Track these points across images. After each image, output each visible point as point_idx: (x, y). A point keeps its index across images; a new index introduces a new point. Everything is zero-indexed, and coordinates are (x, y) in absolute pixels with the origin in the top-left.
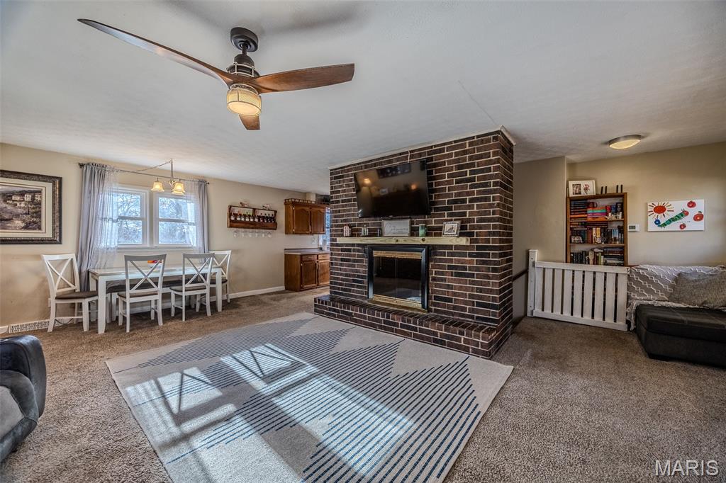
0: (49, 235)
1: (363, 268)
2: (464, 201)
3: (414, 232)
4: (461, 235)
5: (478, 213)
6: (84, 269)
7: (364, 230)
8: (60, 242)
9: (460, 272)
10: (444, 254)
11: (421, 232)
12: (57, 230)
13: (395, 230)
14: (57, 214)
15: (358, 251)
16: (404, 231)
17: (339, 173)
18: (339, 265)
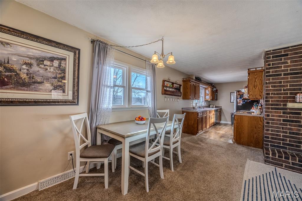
0: (70, 98)
6: (94, 126)
8: (78, 104)
12: (76, 94)
14: (76, 80)
17: (281, 52)
18: (279, 125)
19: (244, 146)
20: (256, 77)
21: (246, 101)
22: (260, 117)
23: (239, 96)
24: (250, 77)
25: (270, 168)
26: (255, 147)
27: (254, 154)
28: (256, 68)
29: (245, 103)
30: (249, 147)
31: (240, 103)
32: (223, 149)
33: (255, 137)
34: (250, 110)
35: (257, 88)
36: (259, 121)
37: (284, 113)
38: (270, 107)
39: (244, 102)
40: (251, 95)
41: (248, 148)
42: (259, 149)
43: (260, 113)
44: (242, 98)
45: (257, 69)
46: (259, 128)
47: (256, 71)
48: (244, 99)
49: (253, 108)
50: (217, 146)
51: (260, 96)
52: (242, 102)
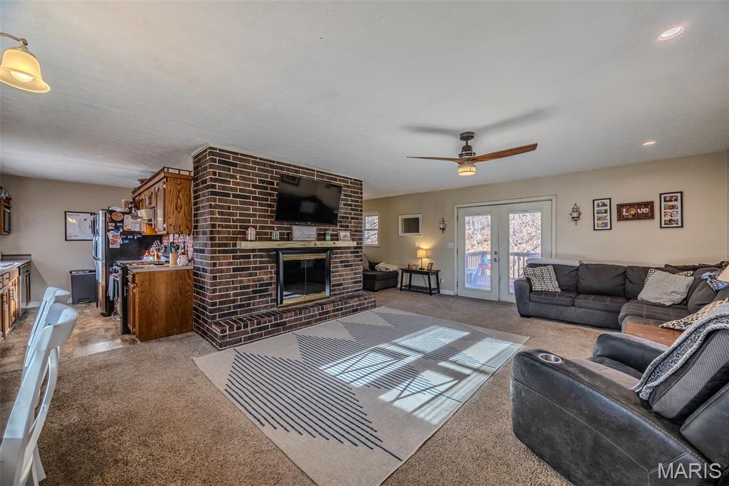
1: (267, 275)
2: (347, 218)
3: (321, 237)
4: (353, 240)
5: (354, 227)
7: (276, 234)
9: (346, 264)
10: (337, 253)
11: (328, 237)
13: (304, 235)
15: (261, 256)
16: (311, 236)
17: (229, 157)
18: (229, 278)
19: (161, 339)
20: (179, 187)
21: (132, 237)
22: (188, 270)
23: (111, 226)
24: (169, 187)
25: (229, 354)
26: (181, 333)
27: (192, 344)
28: (180, 170)
29: (127, 241)
30: (171, 337)
31: (114, 242)
32: (127, 368)
33: (180, 312)
34: (141, 259)
35: (182, 211)
36: (187, 278)
37: (234, 258)
38: (217, 249)
39: (127, 238)
40: (171, 225)
41: (173, 341)
42: (190, 334)
43: (187, 262)
44: (121, 230)
45: (182, 173)
46: (187, 292)
47: (178, 176)
48: (126, 234)
49: (147, 254)
50: (100, 368)
51: (187, 227)
52: (120, 241)
